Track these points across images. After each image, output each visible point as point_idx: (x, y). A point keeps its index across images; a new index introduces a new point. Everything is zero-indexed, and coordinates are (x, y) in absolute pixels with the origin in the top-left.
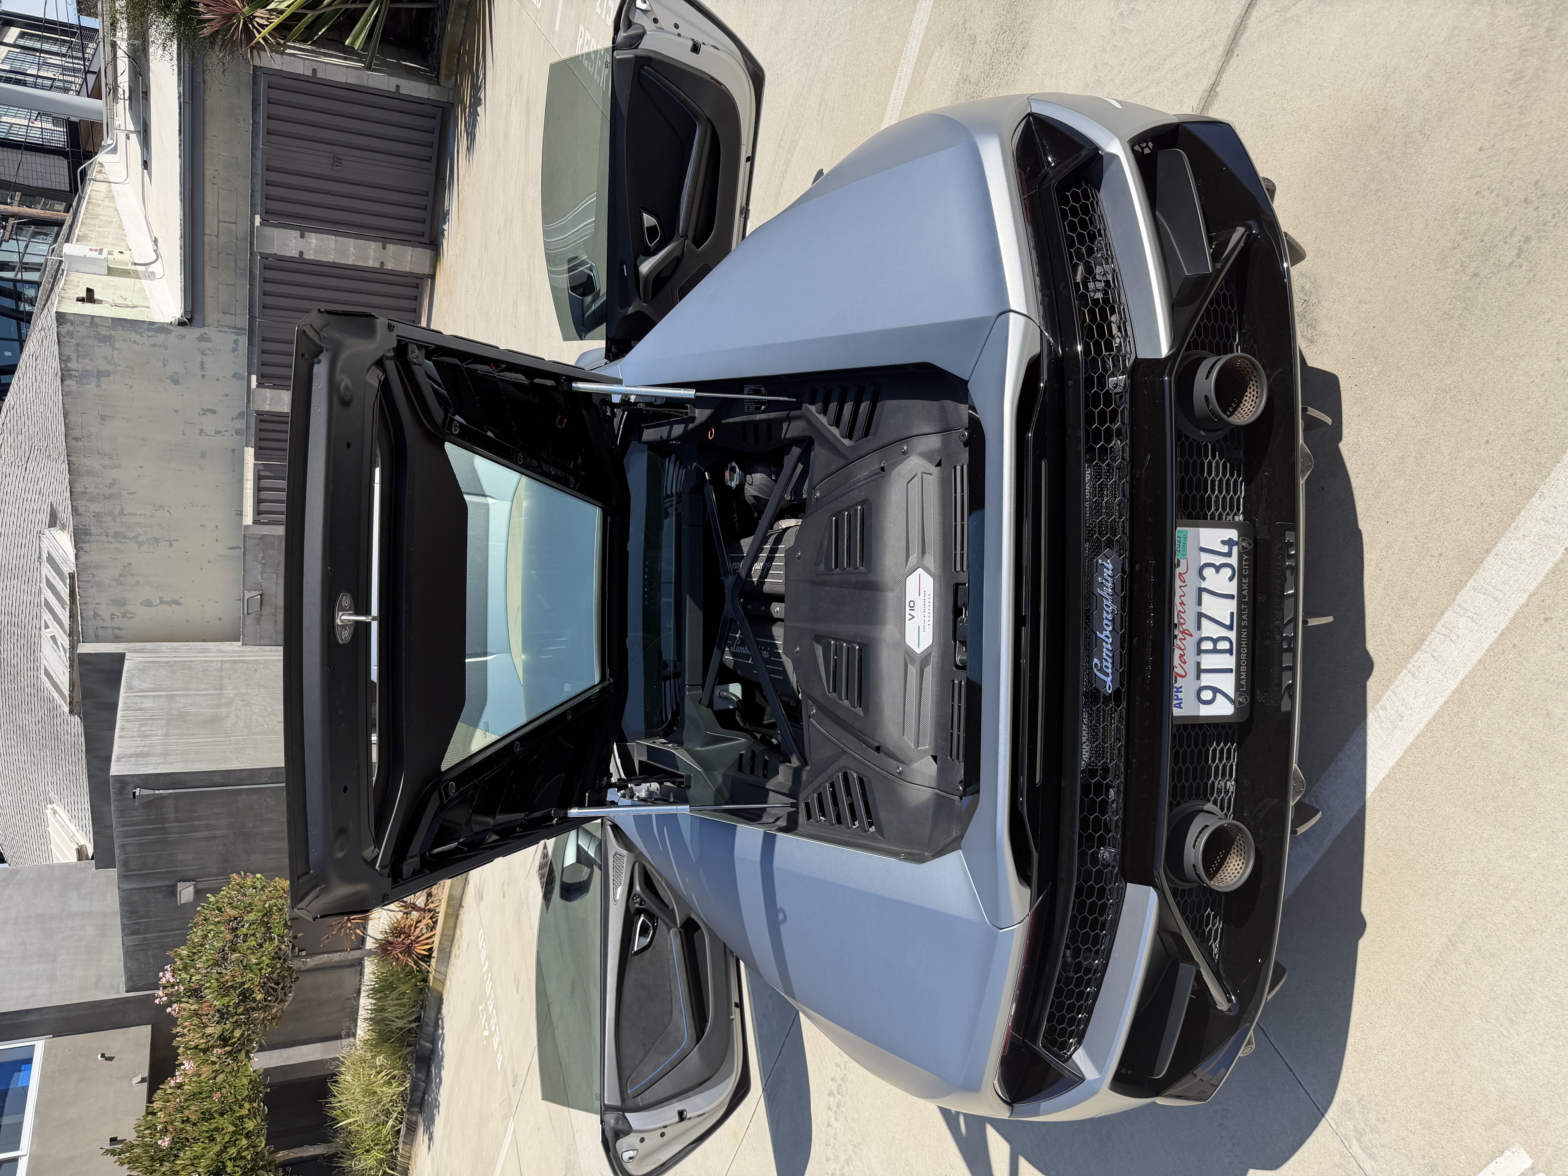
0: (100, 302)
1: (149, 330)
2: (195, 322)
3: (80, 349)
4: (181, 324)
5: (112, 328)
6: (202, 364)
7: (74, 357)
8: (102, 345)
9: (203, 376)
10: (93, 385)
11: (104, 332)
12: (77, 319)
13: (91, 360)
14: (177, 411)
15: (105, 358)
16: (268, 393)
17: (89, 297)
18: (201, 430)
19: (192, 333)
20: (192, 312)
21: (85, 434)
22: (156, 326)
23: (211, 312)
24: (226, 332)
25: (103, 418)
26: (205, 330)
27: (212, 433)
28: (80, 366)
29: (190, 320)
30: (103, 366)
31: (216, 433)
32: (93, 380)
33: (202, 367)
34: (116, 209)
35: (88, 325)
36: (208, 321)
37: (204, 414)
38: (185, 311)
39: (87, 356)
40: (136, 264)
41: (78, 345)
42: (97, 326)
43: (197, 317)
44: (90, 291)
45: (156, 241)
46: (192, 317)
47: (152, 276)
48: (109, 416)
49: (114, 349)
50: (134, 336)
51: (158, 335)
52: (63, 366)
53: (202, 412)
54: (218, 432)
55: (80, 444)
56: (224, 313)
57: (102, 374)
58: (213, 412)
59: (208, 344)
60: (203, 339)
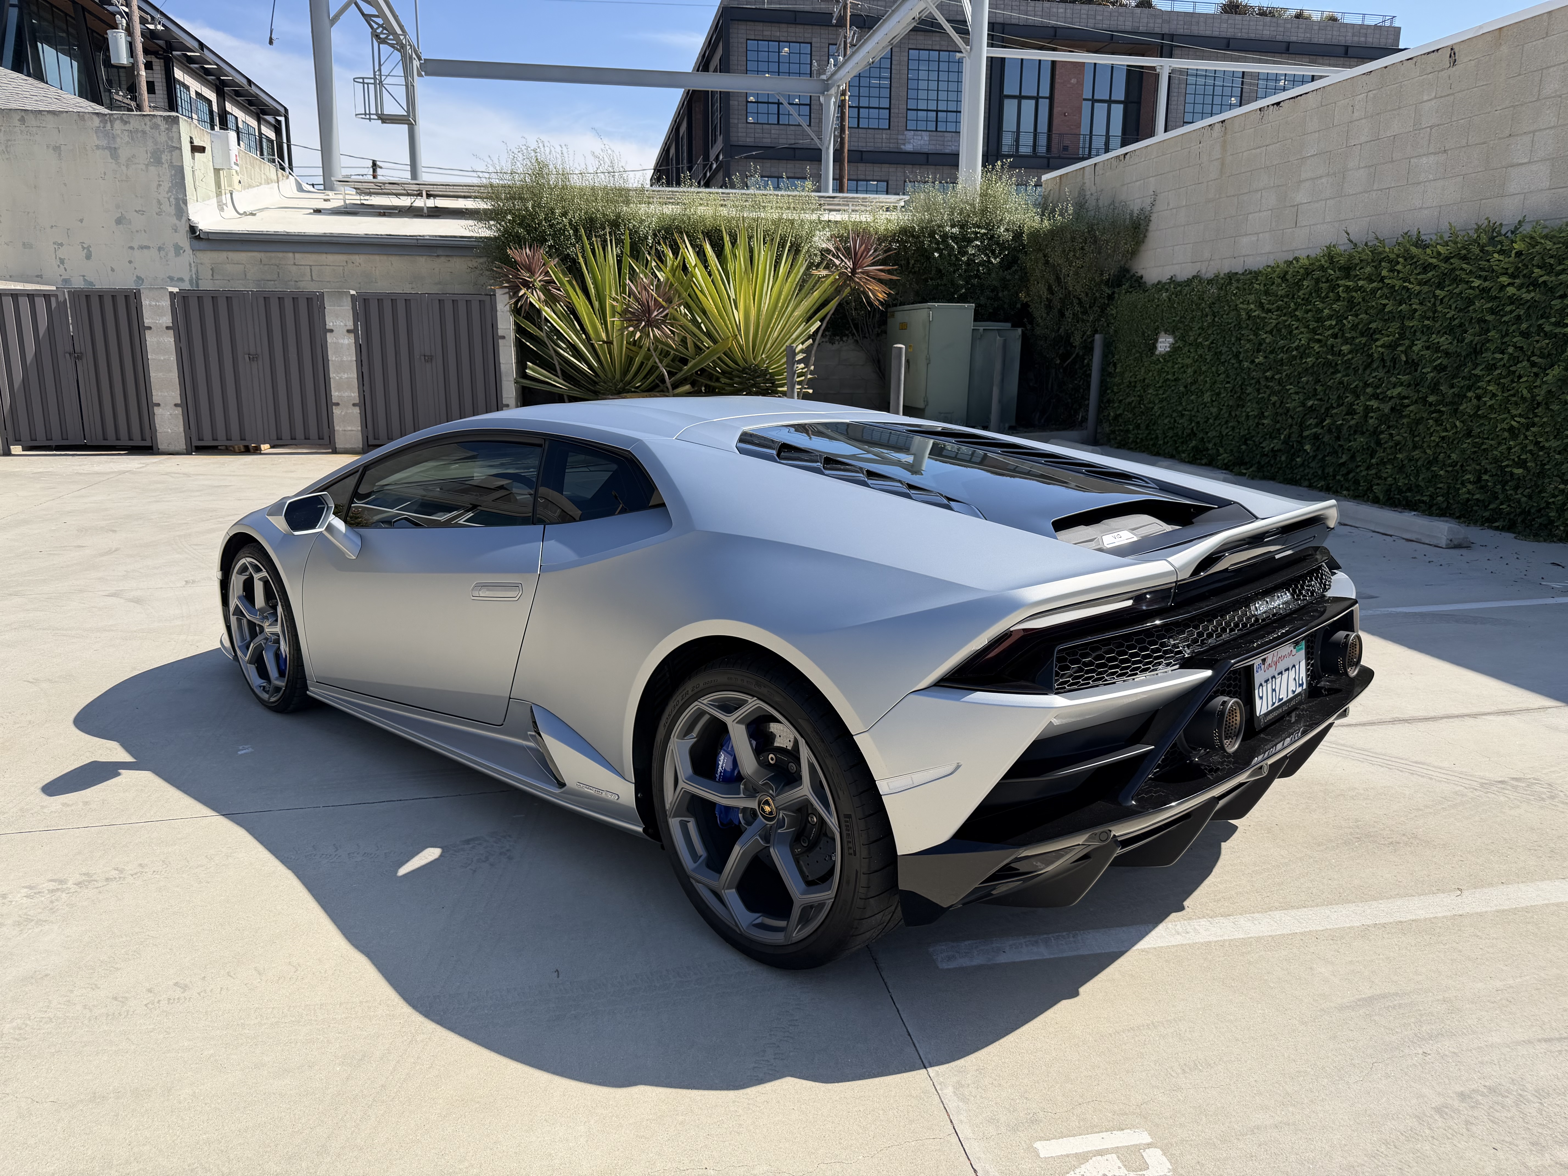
0: (193, 158)
1: (177, 199)
2: (196, 242)
3: (139, 135)
4: (193, 229)
5: (171, 165)
6: (148, 247)
7: (127, 127)
8: (149, 155)
9: (132, 248)
10: (97, 142)
11: (165, 157)
12: (175, 135)
13: (128, 143)
14: (81, 221)
15: (134, 156)
16: (166, 303)
17: (197, 149)
18: (61, 245)
19: (184, 240)
20: (208, 239)
21: (31, 129)
22: (183, 206)
23: (209, 258)
24: (191, 271)
25: (57, 149)
26: (189, 251)
27: (60, 254)
28: (119, 132)
29: (198, 238)
30: (124, 153)
31: (60, 259)
32: (104, 143)
33: (142, 248)
34: (261, 184)
35: (170, 143)
36: (199, 254)
37: (84, 248)
38: (208, 233)
39: (133, 139)
40: (231, 194)
41: (144, 132)
42: (171, 152)
43: (202, 244)
44: (202, 150)
45: (252, 214)
46: (202, 239)
47: (221, 207)
48: (60, 154)
49: (147, 165)
50: (166, 185)
51: (173, 207)
52: (115, 116)
53: (85, 246)
54: (62, 261)
55: (18, 123)
56: (212, 269)
57: (114, 152)
58: (88, 257)
59: (172, 253)
60: (178, 250)
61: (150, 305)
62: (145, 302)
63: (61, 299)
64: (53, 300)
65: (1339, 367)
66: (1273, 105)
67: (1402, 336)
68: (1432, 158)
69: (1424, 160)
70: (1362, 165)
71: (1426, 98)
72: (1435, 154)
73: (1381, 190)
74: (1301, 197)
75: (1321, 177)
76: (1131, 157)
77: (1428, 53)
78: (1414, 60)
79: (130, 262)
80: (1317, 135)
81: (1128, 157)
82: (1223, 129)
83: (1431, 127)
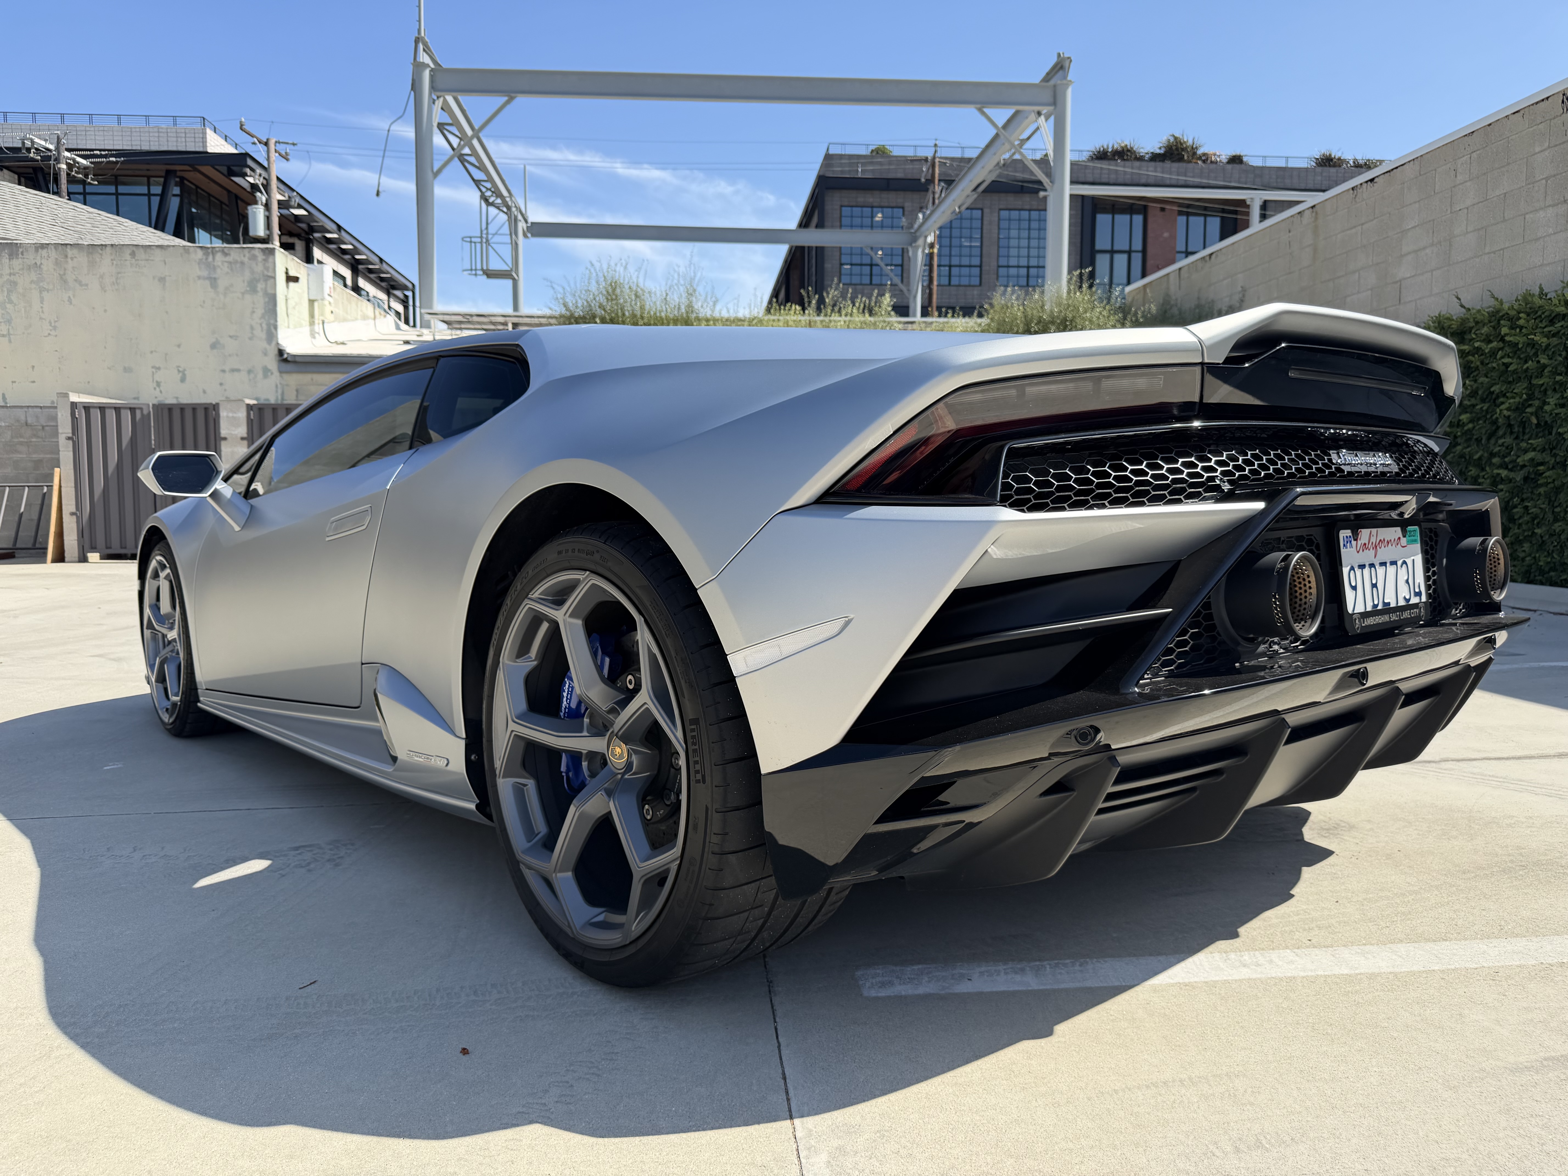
0: (288, 287)
1: (269, 325)
2: (284, 365)
3: (238, 265)
4: (281, 352)
5: (266, 293)
6: (238, 370)
7: (228, 259)
8: (246, 284)
9: (223, 371)
10: (199, 273)
11: (260, 286)
12: (270, 265)
13: (227, 273)
14: (179, 346)
15: (232, 285)
17: (291, 279)
18: (159, 368)
19: (272, 362)
20: (294, 362)
21: (140, 262)
22: (273, 330)
23: (295, 379)
24: (277, 391)
25: (162, 280)
26: (276, 373)
27: (157, 377)
28: (220, 264)
29: (286, 361)
30: (222, 283)
31: (157, 382)
32: (205, 273)
33: (233, 370)
34: (356, 319)
35: (266, 273)
36: (286, 377)
37: (179, 371)
38: (295, 356)
39: (232, 269)
40: (323, 323)
41: (242, 263)
42: (266, 281)
43: (288, 367)
44: (296, 279)
45: (343, 343)
46: (289, 361)
47: (313, 334)
48: (164, 285)
49: (243, 294)
50: (260, 311)
51: (265, 332)
52: (217, 249)
53: (181, 369)
54: (158, 384)
55: (128, 257)
56: (297, 391)
57: (213, 282)
58: (183, 380)
59: (260, 375)
60: (266, 371)
61: (227, 417)
62: (223, 414)
63: (145, 412)
64: (138, 413)
65: (1459, 440)
66: (1367, 182)
67: (1531, 397)
68: (1550, 211)
69: (1542, 214)
70: (1470, 229)
71: (1537, 149)
72: (1553, 206)
73: (1494, 252)
74: (1404, 271)
75: (1424, 248)
76: (1217, 256)
77: (1537, 103)
78: (1522, 112)
79: (221, 384)
80: (1417, 205)
81: (1213, 256)
82: (1314, 214)
83: (1547, 179)
